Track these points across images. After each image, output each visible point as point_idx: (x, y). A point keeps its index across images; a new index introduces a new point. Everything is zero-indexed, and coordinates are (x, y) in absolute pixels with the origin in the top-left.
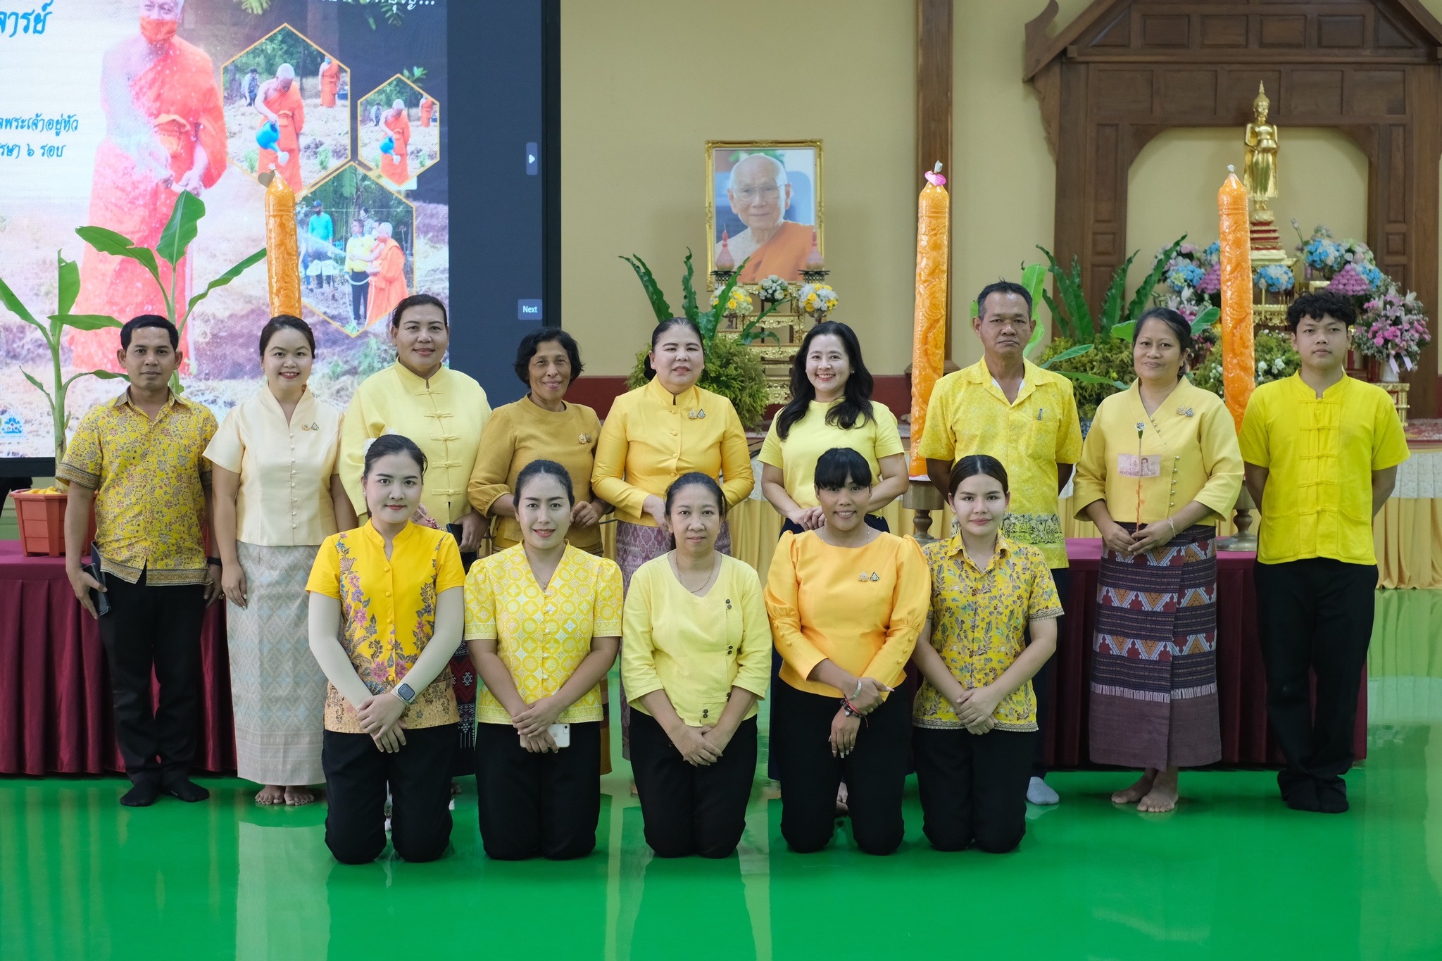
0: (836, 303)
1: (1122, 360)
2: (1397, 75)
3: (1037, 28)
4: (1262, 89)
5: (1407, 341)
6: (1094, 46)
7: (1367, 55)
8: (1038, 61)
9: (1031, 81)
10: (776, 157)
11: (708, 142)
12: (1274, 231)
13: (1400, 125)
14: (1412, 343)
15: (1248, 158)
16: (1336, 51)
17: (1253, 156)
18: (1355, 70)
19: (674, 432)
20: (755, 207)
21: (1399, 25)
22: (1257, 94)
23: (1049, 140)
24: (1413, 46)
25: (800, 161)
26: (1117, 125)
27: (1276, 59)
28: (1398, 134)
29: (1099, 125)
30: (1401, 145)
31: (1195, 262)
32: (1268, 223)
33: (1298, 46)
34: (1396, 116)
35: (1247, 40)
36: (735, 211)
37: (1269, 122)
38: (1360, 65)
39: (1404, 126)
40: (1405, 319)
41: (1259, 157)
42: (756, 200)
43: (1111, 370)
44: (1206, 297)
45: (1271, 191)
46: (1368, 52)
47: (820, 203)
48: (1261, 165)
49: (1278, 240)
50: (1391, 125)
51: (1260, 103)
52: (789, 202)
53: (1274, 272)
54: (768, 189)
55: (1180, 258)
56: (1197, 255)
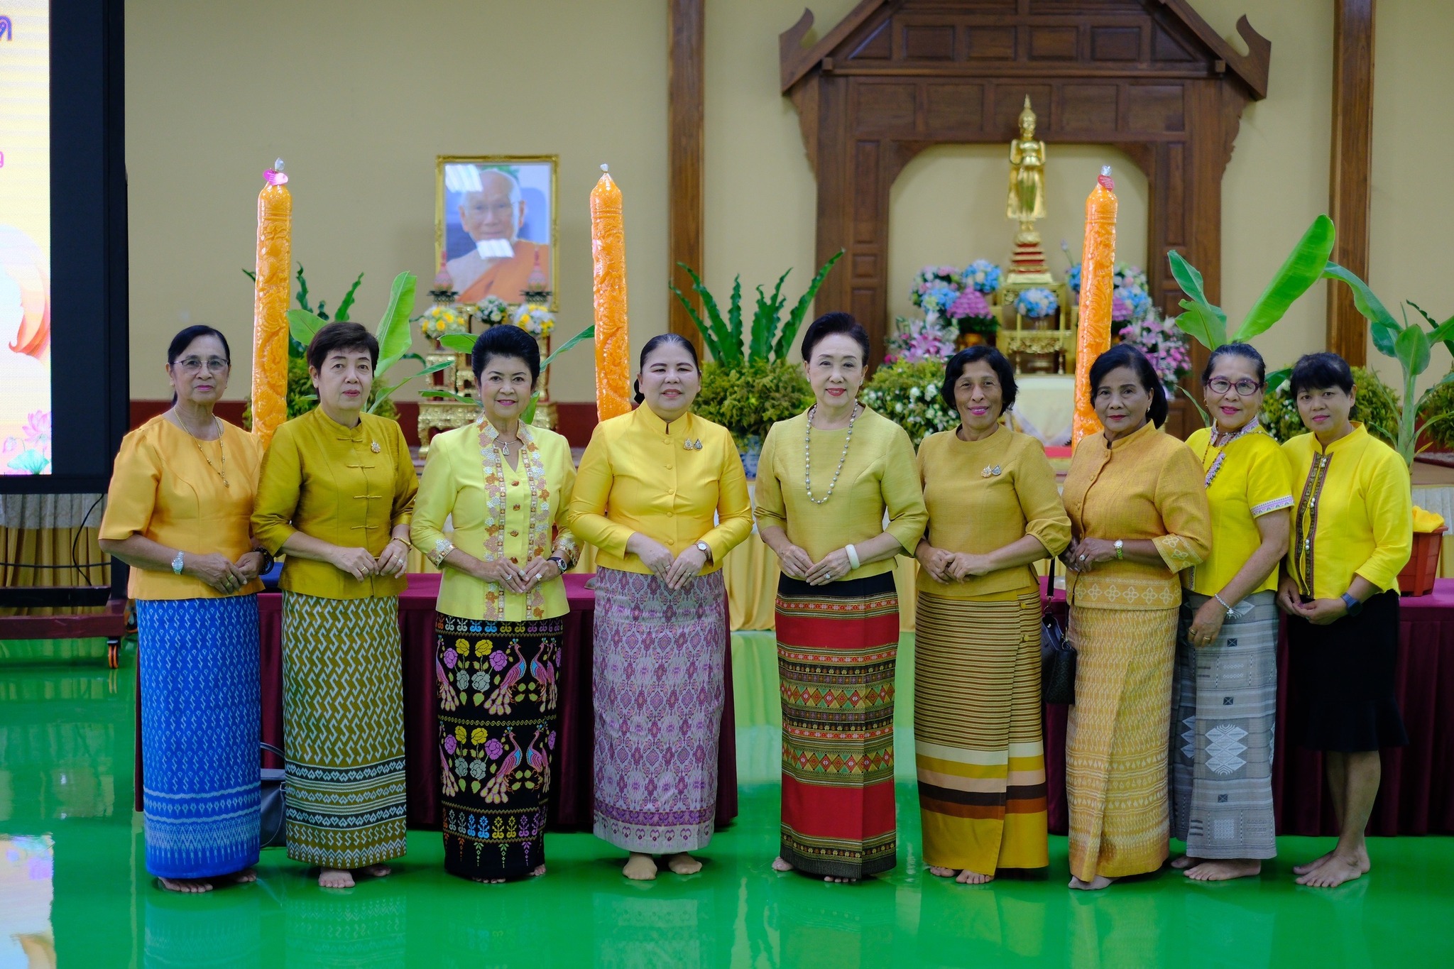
0: (551, 325)
1: (764, 386)
2: (1176, 90)
3: (792, 39)
4: (1027, 103)
5: (1162, 370)
6: (854, 58)
7: (1143, 68)
8: (793, 74)
9: (788, 93)
10: (511, 173)
11: (439, 157)
12: (1040, 253)
13: (1178, 142)
14: (1167, 372)
15: (1014, 174)
16: (1110, 64)
17: (1018, 174)
18: (1133, 85)
19: (668, 466)
20: (487, 225)
21: (1178, 37)
22: (1022, 108)
23: (808, 156)
24: (1194, 60)
25: (535, 177)
26: (878, 141)
27: (1045, 72)
28: (1177, 152)
29: (860, 141)
30: (1180, 164)
31: (953, 285)
32: (1034, 245)
33: (1070, 59)
34: (1174, 133)
35: (1016, 52)
36: (466, 228)
37: (1036, 138)
38: (1136, 80)
39: (1184, 143)
40: (1162, 346)
41: (1023, 175)
42: (489, 217)
43: (751, 396)
44: (954, 321)
45: (1038, 211)
46: (1144, 66)
47: (555, 221)
48: (1026, 184)
49: (1043, 263)
50: (1169, 143)
51: (1025, 119)
52: (523, 220)
53: (1034, 296)
54: (502, 206)
55: (938, 281)
56: (955, 278)
